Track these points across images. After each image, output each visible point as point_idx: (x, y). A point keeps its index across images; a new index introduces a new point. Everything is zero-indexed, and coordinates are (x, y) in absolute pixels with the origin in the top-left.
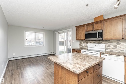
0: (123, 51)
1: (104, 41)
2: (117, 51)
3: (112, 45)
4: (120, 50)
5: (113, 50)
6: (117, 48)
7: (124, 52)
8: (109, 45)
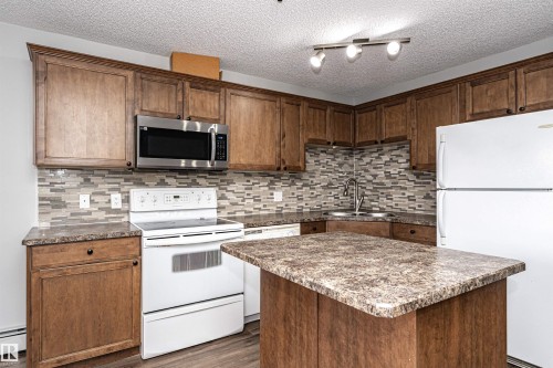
0: (260, 209)
1: (205, 177)
2: (246, 212)
3: (233, 191)
4: (252, 209)
5: (234, 213)
6: (247, 201)
7: (262, 212)
8: (224, 192)
